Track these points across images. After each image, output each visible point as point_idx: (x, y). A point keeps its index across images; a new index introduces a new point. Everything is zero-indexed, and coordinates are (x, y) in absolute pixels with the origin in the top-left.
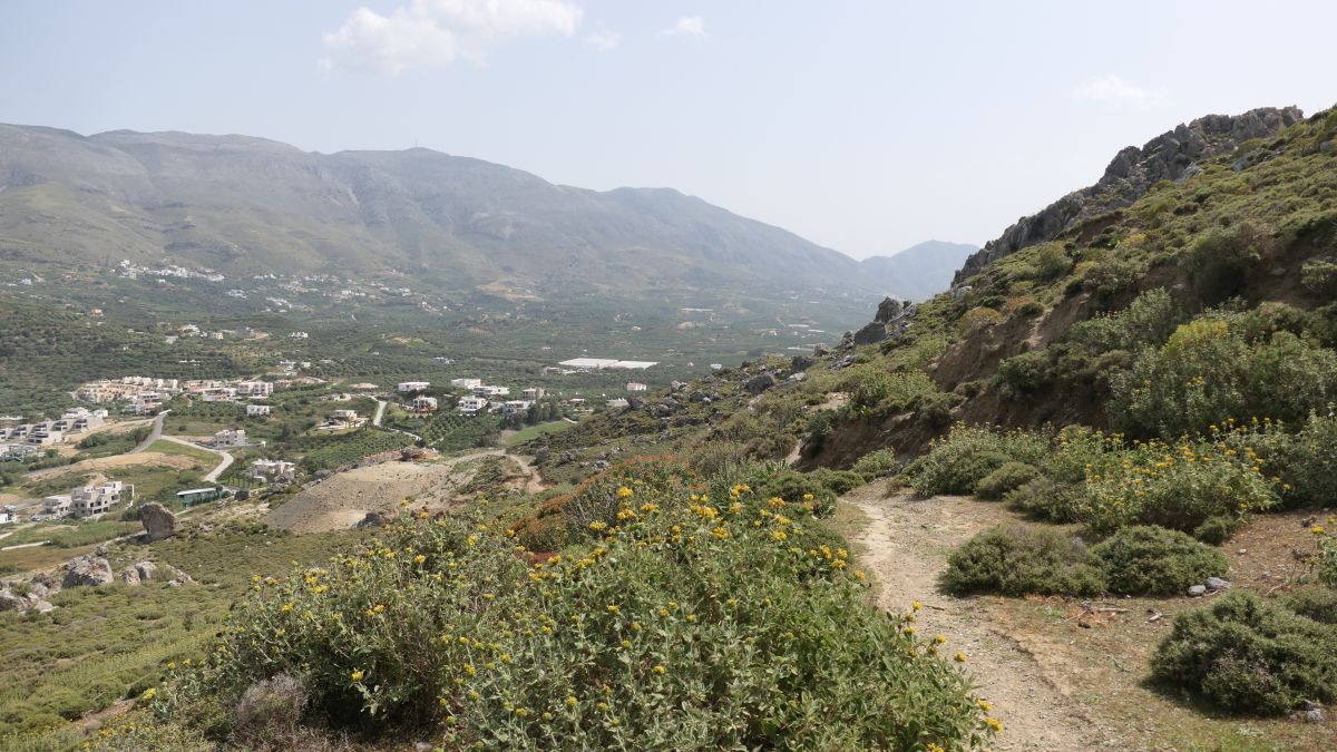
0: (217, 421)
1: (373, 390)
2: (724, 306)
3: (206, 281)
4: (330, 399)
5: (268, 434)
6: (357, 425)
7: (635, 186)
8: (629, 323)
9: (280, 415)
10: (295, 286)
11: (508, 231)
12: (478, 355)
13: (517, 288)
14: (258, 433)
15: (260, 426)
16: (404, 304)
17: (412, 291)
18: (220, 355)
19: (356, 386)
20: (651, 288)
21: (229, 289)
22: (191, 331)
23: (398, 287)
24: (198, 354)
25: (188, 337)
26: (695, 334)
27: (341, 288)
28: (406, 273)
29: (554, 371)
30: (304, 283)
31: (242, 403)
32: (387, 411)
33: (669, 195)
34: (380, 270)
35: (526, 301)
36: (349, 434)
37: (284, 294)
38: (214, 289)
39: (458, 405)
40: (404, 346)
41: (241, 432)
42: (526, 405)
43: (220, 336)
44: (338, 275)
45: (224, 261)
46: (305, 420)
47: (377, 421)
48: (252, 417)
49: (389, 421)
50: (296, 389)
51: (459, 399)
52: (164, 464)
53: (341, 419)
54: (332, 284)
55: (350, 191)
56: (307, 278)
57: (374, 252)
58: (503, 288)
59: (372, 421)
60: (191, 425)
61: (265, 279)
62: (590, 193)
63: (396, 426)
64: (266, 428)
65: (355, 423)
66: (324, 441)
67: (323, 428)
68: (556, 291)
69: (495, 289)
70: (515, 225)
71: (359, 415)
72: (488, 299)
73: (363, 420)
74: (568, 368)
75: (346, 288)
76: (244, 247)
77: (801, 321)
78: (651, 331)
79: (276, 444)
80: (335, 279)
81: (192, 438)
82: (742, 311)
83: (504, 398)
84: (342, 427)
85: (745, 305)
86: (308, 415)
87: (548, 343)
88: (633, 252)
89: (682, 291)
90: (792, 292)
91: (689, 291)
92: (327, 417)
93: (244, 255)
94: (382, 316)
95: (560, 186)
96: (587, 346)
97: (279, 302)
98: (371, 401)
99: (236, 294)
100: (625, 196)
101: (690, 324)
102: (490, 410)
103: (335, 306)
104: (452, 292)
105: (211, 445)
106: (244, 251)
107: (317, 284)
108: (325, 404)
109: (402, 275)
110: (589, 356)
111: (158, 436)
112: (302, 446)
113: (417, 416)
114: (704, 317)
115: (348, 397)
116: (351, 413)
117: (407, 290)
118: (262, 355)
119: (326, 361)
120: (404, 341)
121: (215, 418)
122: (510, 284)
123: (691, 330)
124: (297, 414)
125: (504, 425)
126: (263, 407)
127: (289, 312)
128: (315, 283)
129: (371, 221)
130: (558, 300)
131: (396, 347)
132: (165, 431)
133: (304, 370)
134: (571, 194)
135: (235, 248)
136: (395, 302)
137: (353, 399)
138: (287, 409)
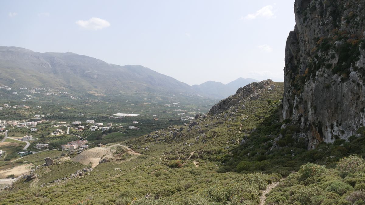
0: (23, 133)
1: (64, 124)
2: (156, 98)
3: (6, 89)
4: (53, 126)
5: (38, 136)
6: (63, 134)
7: (131, 65)
8: (130, 103)
9: (40, 131)
10: (33, 91)
11: (95, 76)
12: (90, 112)
13: (99, 92)
14: (35, 136)
15: (35, 134)
16: (66, 97)
17: (68, 93)
18: (18, 113)
19: (60, 122)
20: (136, 93)
21: (13, 92)
22: (6, 106)
23: (64, 92)
24: (11, 113)
25: (6, 108)
26: (148, 106)
27: (47, 92)
28: (66, 87)
29: (112, 117)
30: (36, 91)
31: (29, 128)
32: (70, 130)
33: (141, 67)
34: (59, 87)
35: (101, 96)
36: (61, 136)
37: (30, 93)
38: (8, 92)
39: (90, 128)
40: (69, 110)
41: (31, 136)
42: (108, 128)
43: (15, 107)
44: (46, 88)
45: (11, 84)
46: (47, 132)
47: (68, 133)
48: (33, 132)
49: (71, 132)
50: (43, 124)
51: (90, 126)
52: (11, 145)
53: (58, 132)
54: (44, 91)
55: (49, 64)
56: (36, 89)
57: (57, 82)
58: (94, 92)
59: (66, 132)
60: (16, 134)
61: (24, 89)
62: (119, 66)
63: (73, 134)
64: (37, 135)
65: (62, 133)
66: (54, 138)
67: (53, 134)
68: (109, 93)
69: (92, 92)
70: (98, 75)
71: (62, 131)
72: (90, 95)
73: (64, 132)
74: (116, 116)
75: (48, 92)
76: (17, 80)
77: (176, 102)
78: (136, 106)
79: (40, 139)
80: (45, 89)
81: (17, 138)
82: (160, 99)
83: (102, 126)
84: (58, 134)
85: (161, 98)
86: (48, 131)
87: (108, 109)
88: (131, 83)
89: (144, 94)
90: (174, 94)
91: (146, 94)
92: (54, 132)
93: (17, 82)
94: (60, 100)
95: (110, 64)
96: (119, 110)
97: (29, 96)
98: (65, 127)
99: (15, 93)
100: (129, 67)
101: (147, 103)
102: (99, 129)
103: (45, 97)
104: (79, 93)
105: (23, 140)
106: (17, 81)
107: (39, 91)
108: (52, 128)
109: (65, 88)
110: (121, 112)
111: (7, 137)
112: (48, 139)
113: (79, 131)
114: (150, 101)
115: (58, 126)
116: (60, 130)
117: (67, 93)
118: (29, 113)
119: (48, 115)
120: (69, 108)
121: (22, 132)
122: (96, 91)
123: (147, 105)
124: (45, 131)
125: (103, 133)
126: (36, 129)
127: (32, 99)
128: (39, 90)
129: (55, 72)
130: (110, 96)
131: (67, 110)
132: (8, 136)
133: (43, 117)
134: (113, 66)
135: (14, 80)
136: (63, 96)
137: (60, 126)
138: (42, 129)
